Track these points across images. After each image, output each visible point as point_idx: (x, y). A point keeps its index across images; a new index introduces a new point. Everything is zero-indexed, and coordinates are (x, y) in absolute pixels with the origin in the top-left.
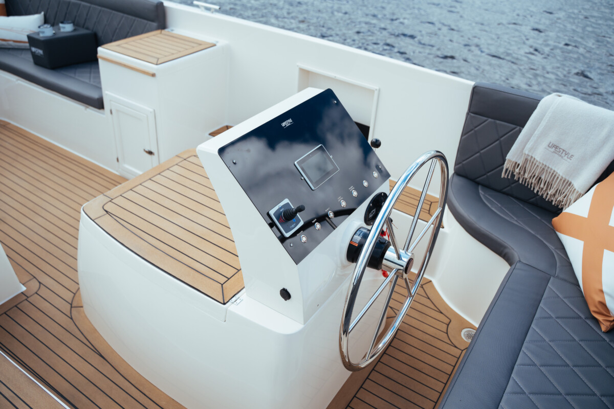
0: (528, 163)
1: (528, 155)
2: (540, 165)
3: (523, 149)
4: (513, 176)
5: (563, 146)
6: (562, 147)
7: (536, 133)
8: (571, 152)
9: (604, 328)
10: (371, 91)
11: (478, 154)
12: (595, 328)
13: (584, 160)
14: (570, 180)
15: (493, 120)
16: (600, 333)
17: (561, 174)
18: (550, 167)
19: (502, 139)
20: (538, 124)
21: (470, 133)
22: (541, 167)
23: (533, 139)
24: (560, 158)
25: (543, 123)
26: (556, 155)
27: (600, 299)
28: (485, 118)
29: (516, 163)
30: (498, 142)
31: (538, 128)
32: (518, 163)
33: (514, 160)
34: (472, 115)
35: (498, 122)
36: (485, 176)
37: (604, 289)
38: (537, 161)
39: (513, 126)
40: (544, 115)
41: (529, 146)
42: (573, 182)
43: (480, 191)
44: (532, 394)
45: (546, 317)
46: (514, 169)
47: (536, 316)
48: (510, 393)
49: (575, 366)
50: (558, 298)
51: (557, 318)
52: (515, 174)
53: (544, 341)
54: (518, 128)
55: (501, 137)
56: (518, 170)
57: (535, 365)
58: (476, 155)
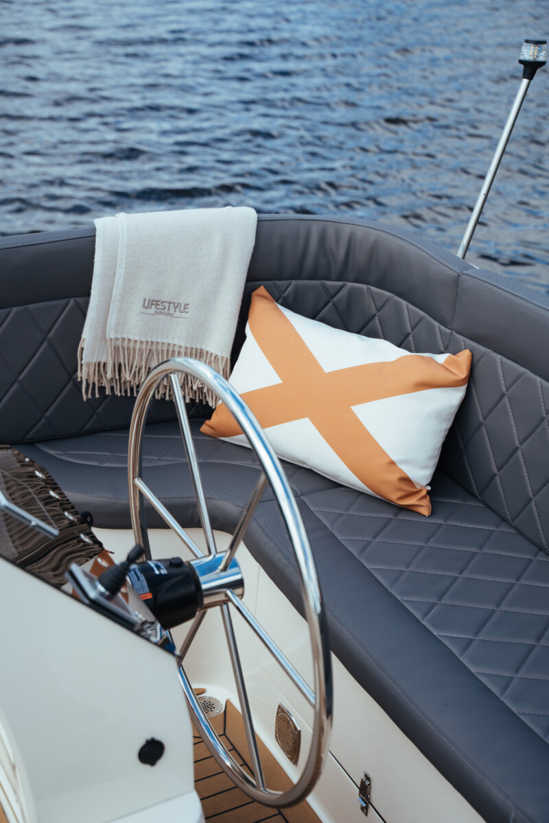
0: (121, 353)
1: (117, 339)
2: (144, 347)
3: (104, 332)
4: (102, 389)
5: (167, 296)
6: (165, 299)
7: (114, 293)
8: (183, 301)
9: (425, 511)
11: (15, 386)
12: (413, 519)
13: (208, 303)
14: (199, 347)
15: (21, 308)
16: (428, 521)
17: (183, 344)
18: (160, 341)
19: (51, 335)
20: (111, 276)
22: (146, 349)
23: (114, 306)
24: (169, 318)
25: (120, 271)
26: (160, 316)
27: (397, 476)
28: (4, 310)
29: (99, 364)
30: (45, 344)
31: (115, 285)
32: (103, 361)
33: (95, 360)
35: (31, 307)
36: (43, 421)
37: (394, 457)
38: (136, 341)
39: (63, 302)
40: (115, 258)
41: (112, 322)
42: (204, 348)
43: (51, 452)
44: (476, 634)
45: (366, 547)
46: (100, 376)
47: (355, 553)
48: (462, 654)
49: (461, 572)
50: (341, 515)
51: (375, 537)
52: (105, 383)
53: (402, 572)
54: (72, 301)
55: (48, 333)
56: (109, 375)
57: (434, 605)
58: (11, 391)
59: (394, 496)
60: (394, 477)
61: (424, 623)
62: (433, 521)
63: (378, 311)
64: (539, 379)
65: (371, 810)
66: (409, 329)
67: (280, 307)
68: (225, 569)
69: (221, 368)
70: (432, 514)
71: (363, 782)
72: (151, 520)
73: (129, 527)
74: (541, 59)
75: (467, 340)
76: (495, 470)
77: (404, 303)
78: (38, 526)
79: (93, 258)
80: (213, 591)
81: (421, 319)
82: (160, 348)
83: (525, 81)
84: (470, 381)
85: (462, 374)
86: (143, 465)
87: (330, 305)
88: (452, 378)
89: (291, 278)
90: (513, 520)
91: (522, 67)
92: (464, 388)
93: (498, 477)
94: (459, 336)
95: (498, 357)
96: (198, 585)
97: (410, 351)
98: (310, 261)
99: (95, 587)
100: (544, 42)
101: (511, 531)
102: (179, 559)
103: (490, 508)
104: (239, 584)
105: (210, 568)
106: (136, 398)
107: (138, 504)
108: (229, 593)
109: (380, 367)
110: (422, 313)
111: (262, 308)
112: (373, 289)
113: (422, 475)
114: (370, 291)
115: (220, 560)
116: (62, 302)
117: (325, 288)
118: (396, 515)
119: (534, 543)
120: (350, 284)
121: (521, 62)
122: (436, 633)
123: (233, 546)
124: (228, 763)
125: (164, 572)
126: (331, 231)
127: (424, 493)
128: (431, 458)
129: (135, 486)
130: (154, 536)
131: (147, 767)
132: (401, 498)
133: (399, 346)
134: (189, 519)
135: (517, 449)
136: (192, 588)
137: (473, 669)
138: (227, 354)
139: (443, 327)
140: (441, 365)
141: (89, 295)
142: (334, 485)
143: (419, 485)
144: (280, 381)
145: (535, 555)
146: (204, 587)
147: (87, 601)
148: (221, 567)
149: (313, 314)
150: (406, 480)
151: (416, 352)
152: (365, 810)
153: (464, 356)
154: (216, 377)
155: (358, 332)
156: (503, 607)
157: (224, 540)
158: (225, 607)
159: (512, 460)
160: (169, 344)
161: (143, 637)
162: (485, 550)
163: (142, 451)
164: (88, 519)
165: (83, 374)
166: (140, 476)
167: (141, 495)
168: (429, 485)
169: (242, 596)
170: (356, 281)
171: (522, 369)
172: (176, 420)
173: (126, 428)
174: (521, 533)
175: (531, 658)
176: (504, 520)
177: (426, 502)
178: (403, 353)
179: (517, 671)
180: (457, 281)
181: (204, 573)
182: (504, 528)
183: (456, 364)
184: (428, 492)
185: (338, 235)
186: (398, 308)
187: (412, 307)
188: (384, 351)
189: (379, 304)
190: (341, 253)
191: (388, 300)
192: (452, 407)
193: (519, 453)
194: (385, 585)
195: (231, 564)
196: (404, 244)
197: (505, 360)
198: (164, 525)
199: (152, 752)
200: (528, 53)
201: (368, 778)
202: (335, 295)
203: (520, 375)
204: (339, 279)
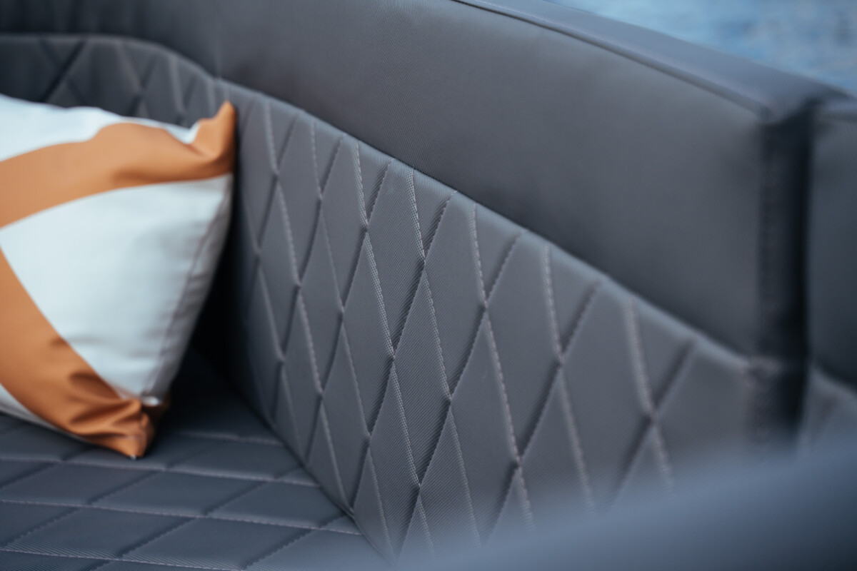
59: (64, 414)
60: (60, 372)
62: (142, 466)
70: (149, 451)
75: (232, 87)
88: (191, 159)
90: (307, 457)
95: (267, 102)
101: (304, 483)
112: (134, 45)
114: (129, 51)
117: (46, 47)
118: (66, 457)
120: (93, 41)
127: (134, 408)
128: (152, 334)
132: (82, 418)
135: (296, 290)
143: (126, 392)
145: (323, 523)
150: (88, 378)
153: (220, 117)
159: (294, 319)
162: (216, 514)
168: (153, 394)
177: (136, 428)
182: (292, 478)
183: (206, 134)
184: (148, 409)
186: (166, 70)
191: (154, 60)
192: (197, 225)
197: (276, 102)
203: (291, 125)
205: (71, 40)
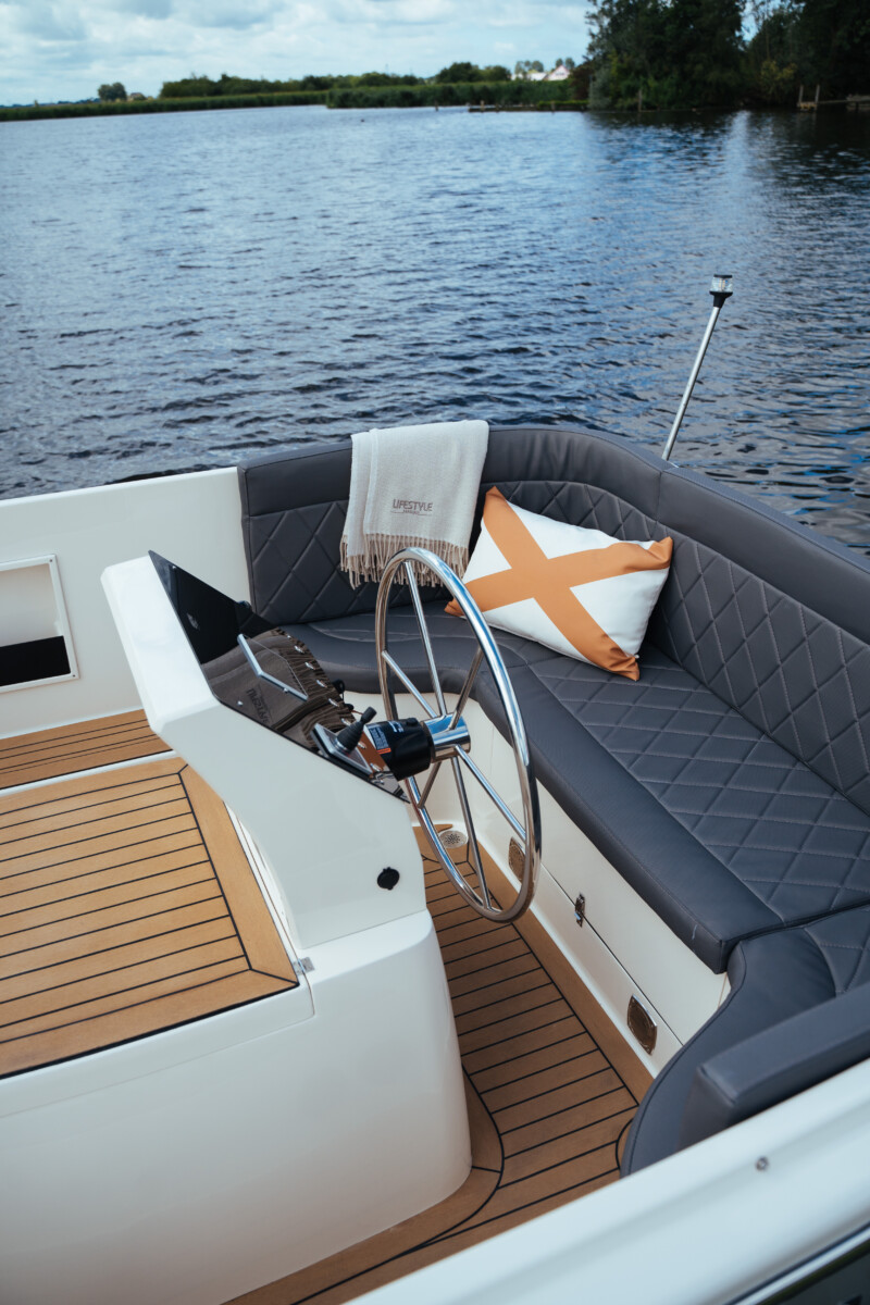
0: (376, 546)
1: (372, 535)
2: (395, 541)
3: (362, 529)
4: (362, 577)
5: (413, 497)
7: (368, 496)
8: (427, 501)
9: (634, 676)
10: (44, 567)
11: (289, 577)
12: (623, 683)
13: (448, 502)
14: (442, 539)
15: (292, 511)
16: (636, 684)
17: (428, 538)
18: (408, 535)
19: (317, 533)
20: (365, 482)
21: (264, 549)
22: (397, 543)
23: (369, 507)
25: (373, 478)
26: (409, 514)
27: (609, 647)
28: (279, 514)
29: (359, 556)
30: (313, 541)
31: (369, 488)
32: (362, 554)
33: (355, 553)
34: (256, 518)
35: (301, 509)
36: (313, 605)
37: (607, 631)
38: (388, 536)
40: (369, 467)
41: (367, 520)
42: (446, 540)
43: (321, 630)
44: (673, 780)
45: (582, 707)
46: (360, 567)
47: (572, 712)
48: (660, 796)
49: (663, 728)
50: (562, 680)
51: (590, 699)
52: (364, 573)
53: (612, 728)
54: (334, 504)
55: (315, 531)
56: (367, 565)
57: (638, 756)
58: (287, 580)
59: (607, 664)
60: (607, 648)
61: (629, 771)
62: (641, 684)
63: (595, 505)
64: (729, 561)
65: (585, 923)
66: (620, 521)
67: (510, 504)
68: (453, 727)
69: (461, 557)
70: (640, 678)
71: (578, 901)
72: (396, 687)
73: (379, 692)
74: (729, 290)
75: (669, 529)
76: (693, 640)
77: (616, 498)
78: (289, 692)
79: (350, 467)
80: (443, 746)
81: (631, 511)
82: (408, 541)
83: (716, 309)
84: (672, 563)
85: (665, 558)
86: (389, 640)
87: (553, 501)
88: (655, 561)
89: (520, 479)
90: (709, 682)
91: (712, 297)
92: (667, 570)
93: (696, 647)
94: (661, 525)
95: (695, 543)
96: (430, 740)
97: (621, 539)
98: (535, 464)
99: (334, 744)
100: (730, 277)
101: (708, 692)
102: (414, 719)
103: (689, 673)
104: (466, 740)
105: (441, 726)
106: (378, 584)
107: (385, 672)
108: (457, 747)
109: (595, 553)
110: (631, 507)
111: (494, 505)
112: (590, 487)
113: (631, 645)
114: (587, 490)
115: (450, 719)
116: (326, 505)
117: (548, 486)
118: (609, 680)
119: (725, 702)
120: (570, 483)
121: (712, 293)
122: (639, 780)
123: (459, 707)
124: (462, 886)
125: (401, 730)
126: (552, 437)
127: (633, 661)
128: (639, 631)
129: (382, 658)
130: (399, 699)
131: (385, 891)
132: (613, 666)
133: (612, 535)
134: (425, 686)
135: (712, 622)
136: (426, 744)
137: (669, 809)
138: (466, 546)
139: (649, 519)
140: (648, 551)
141: (348, 498)
142: (556, 655)
143: (628, 654)
144: (510, 568)
145: (727, 712)
146: (436, 742)
147: (327, 756)
148: (450, 726)
149: (539, 510)
150: (617, 650)
151: (627, 540)
152: (580, 922)
153: (667, 543)
154: (441, 564)
155: (578, 525)
156: (697, 757)
157: (452, 700)
158: (454, 759)
159: (707, 632)
160: (416, 538)
161: (374, 785)
162: (684, 709)
163: (387, 628)
164: (340, 686)
165: (348, 565)
166: (387, 649)
167: (388, 666)
168: (638, 653)
169: (468, 751)
170: (575, 481)
171: (715, 553)
172: (411, 604)
173: (373, 610)
174: (715, 694)
175: (719, 799)
176: (701, 683)
177: (635, 669)
178: (614, 541)
179: (706, 810)
180: (659, 478)
181: (435, 732)
182: (700, 690)
183: (659, 549)
184: (637, 660)
185: (558, 441)
186: (611, 502)
187: (623, 502)
188: (598, 540)
189: (595, 499)
190: (562, 457)
191: (602, 496)
192: (657, 586)
193: (714, 625)
194: (598, 740)
195: (459, 722)
196: (614, 447)
197: (701, 545)
198: (405, 690)
199: (388, 879)
200: (718, 285)
201: (582, 898)
202: (557, 493)
203: (714, 558)
204: (560, 480)
205: (561, 483)
